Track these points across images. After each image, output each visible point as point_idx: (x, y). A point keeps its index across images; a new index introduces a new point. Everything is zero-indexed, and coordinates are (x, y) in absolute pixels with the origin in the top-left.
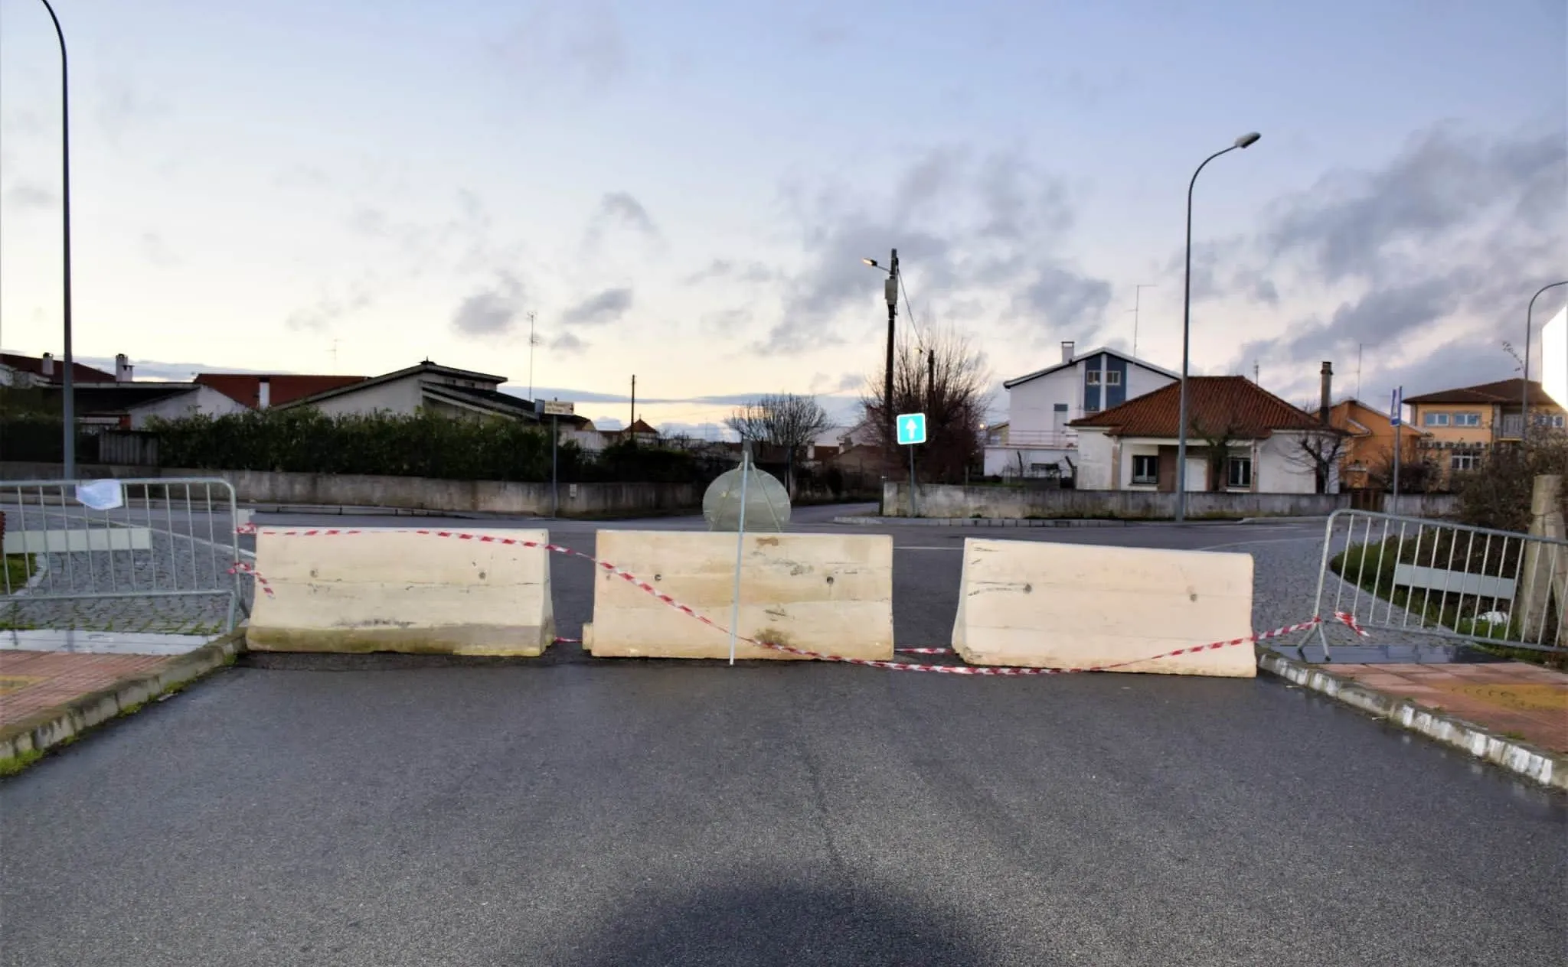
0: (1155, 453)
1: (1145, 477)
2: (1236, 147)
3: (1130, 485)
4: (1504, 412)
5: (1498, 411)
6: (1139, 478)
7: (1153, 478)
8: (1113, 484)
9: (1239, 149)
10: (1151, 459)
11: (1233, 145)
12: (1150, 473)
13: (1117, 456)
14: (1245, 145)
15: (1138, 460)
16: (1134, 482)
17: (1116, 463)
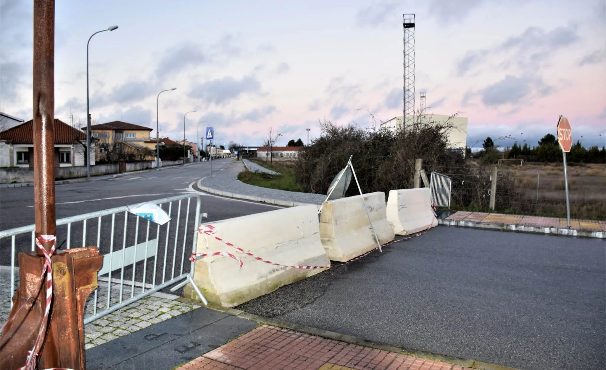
0: (27, 150)
1: (23, 161)
2: (108, 30)
3: (16, 164)
4: (116, 132)
5: (114, 132)
6: (20, 161)
7: (27, 161)
8: (11, 164)
9: (109, 31)
10: (25, 153)
11: (107, 29)
12: (25, 159)
13: (11, 152)
14: (112, 30)
15: (19, 154)
16: (18, 163)
17: (11, 155)
